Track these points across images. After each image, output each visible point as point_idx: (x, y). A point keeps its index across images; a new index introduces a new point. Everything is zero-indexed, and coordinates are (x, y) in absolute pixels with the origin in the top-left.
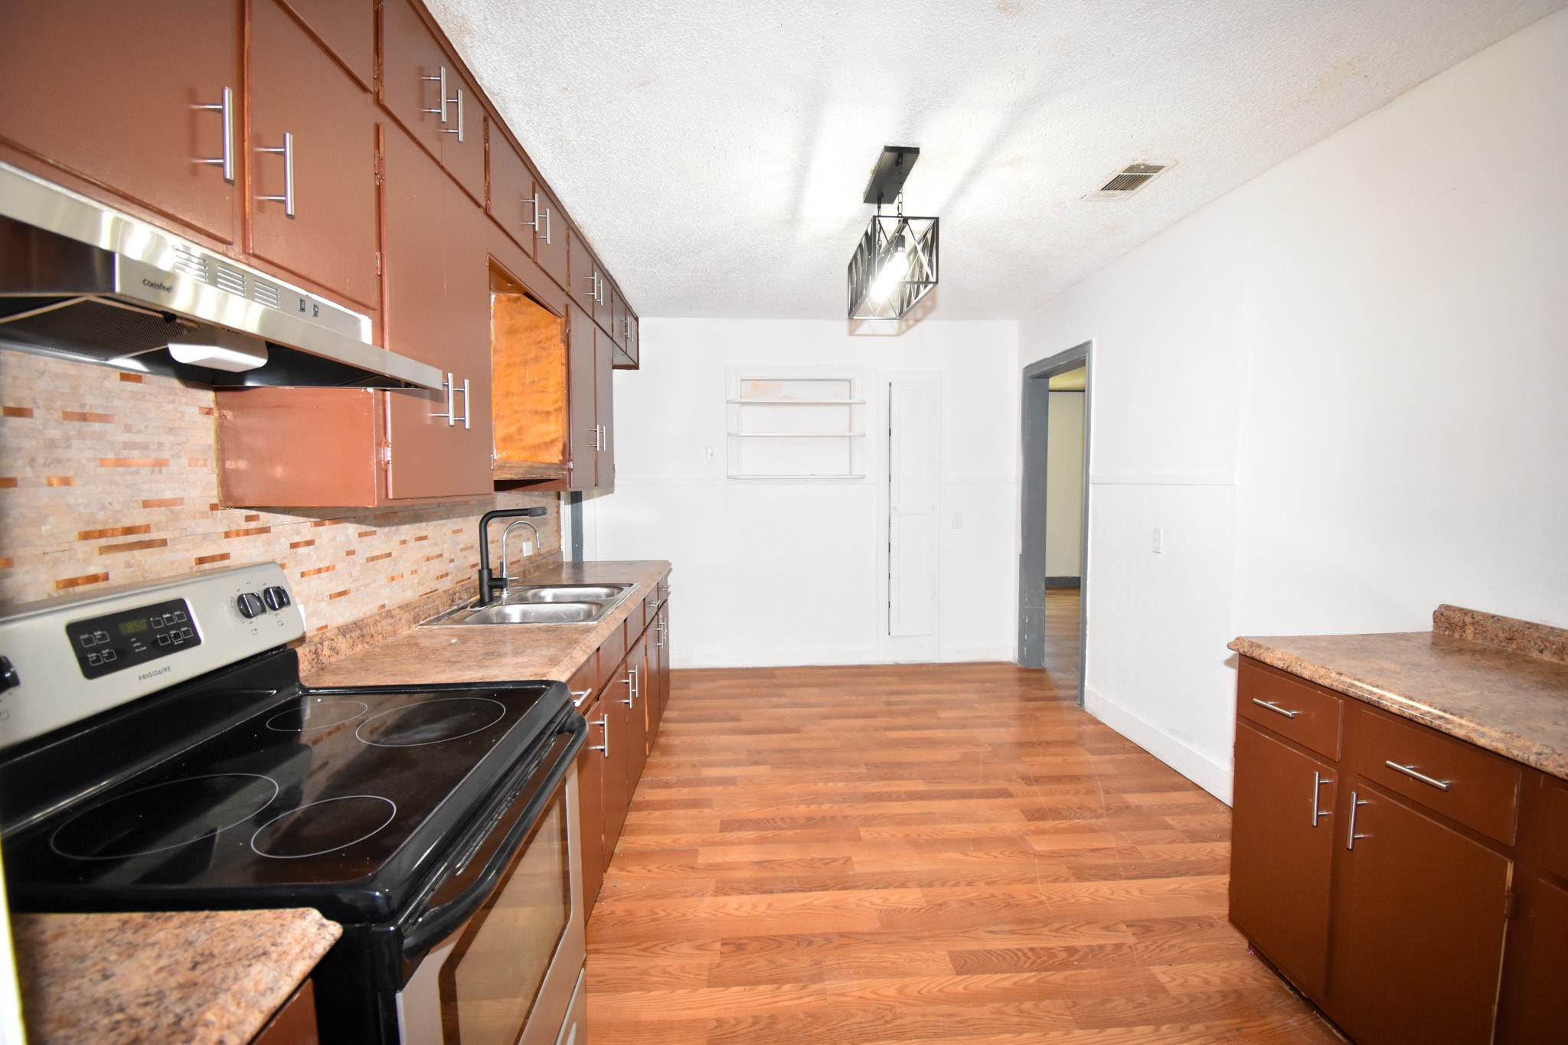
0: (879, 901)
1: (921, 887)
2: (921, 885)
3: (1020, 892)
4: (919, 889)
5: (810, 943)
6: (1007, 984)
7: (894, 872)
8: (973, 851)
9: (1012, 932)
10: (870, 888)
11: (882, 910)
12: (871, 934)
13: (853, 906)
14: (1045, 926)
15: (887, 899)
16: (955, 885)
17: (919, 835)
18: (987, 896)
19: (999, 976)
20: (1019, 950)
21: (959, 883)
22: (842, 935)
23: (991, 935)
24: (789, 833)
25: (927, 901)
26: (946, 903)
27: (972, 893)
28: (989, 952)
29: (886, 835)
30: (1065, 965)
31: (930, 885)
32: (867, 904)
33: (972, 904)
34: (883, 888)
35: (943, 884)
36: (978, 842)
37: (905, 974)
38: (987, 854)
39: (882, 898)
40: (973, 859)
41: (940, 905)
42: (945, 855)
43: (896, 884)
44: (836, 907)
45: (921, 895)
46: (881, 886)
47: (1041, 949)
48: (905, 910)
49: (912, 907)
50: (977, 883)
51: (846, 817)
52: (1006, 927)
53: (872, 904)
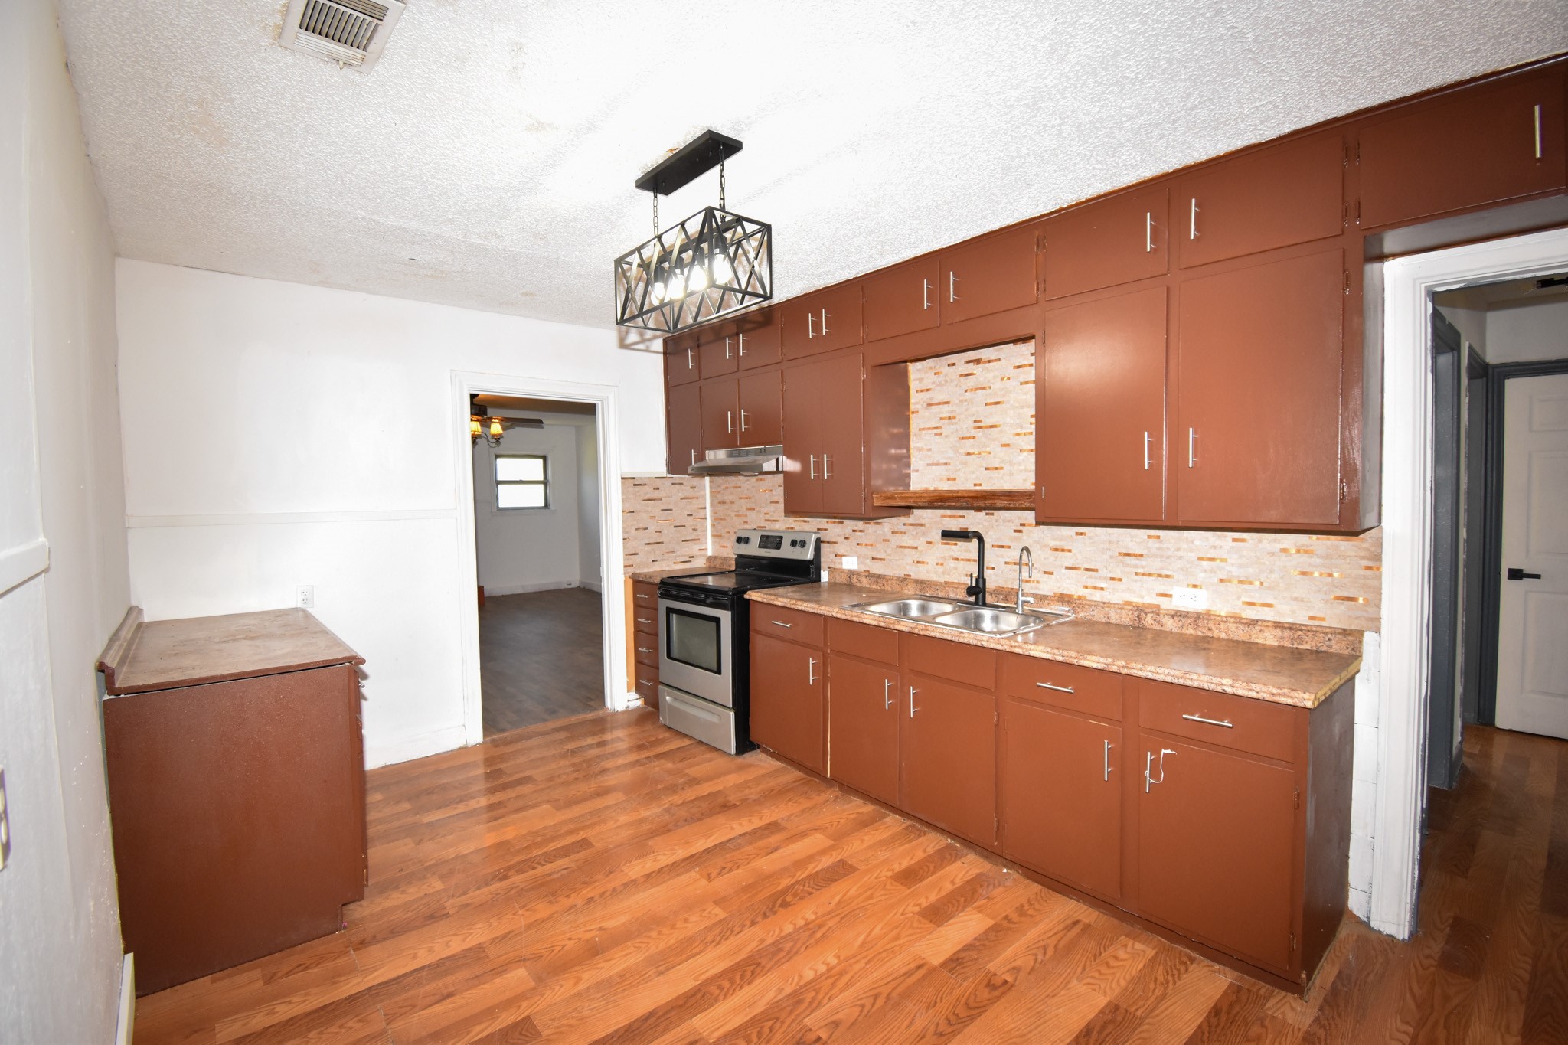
0: (659, 858)
1: (633, 881)
2: (634, 882)
3: (543, 910)
4: (633, 878)
5: (686, 820)
6: (552, 844)
7: (661, 884)
8: (595, 937)
9: (549, 875)
10: (673, 863)
11: (654, 852)
12: (651, 838)
13: (676, 848)
14: (522, 889)
15: (654, 861)
16: (603, 894)
17: (660, 933)
18: (573, 895)
19: (558, 846)
20: (544, 865)
21: (601, 896)
22: (669, 831)
23: (565, 867)
24: (786, 882)
25: (622, 871)
26: (607, 876)
27: (588, 892)
28: (566, 856)
29: (694, 918)
30: (510, 868)
31: (626, 885)
32: (666, 853)
33: (585, 883)
34: (662, 868)
35: (614, 890)
36: (593, 951)
37: (618, 827)
38: (580, 939)
39: (660, 860)
40: (592, 927)
41: (611, 872)
42: (623, 919)
43: (654, 875)
44: (687, 843)
45: (629, 874)
46: (665, 869)
47: (527, 872)
48: (636, 860)
49: (632, 863)
50: (584, 903)
51: (753, 923)
52: (555, 876)
53: (664, 854)
